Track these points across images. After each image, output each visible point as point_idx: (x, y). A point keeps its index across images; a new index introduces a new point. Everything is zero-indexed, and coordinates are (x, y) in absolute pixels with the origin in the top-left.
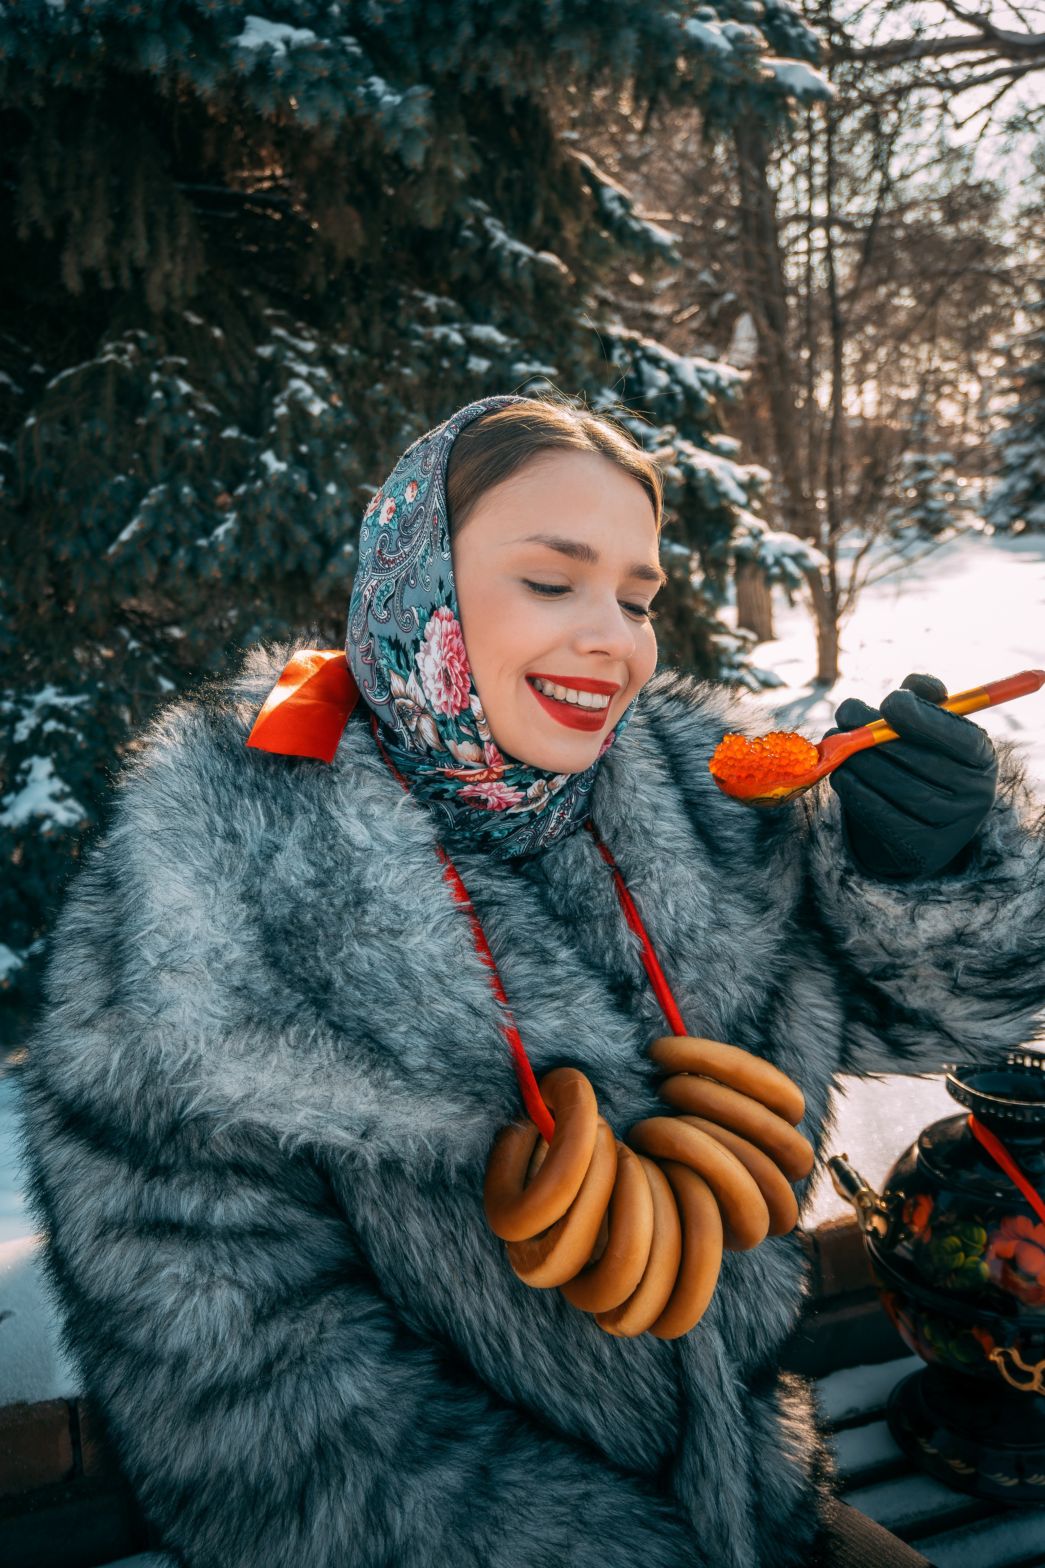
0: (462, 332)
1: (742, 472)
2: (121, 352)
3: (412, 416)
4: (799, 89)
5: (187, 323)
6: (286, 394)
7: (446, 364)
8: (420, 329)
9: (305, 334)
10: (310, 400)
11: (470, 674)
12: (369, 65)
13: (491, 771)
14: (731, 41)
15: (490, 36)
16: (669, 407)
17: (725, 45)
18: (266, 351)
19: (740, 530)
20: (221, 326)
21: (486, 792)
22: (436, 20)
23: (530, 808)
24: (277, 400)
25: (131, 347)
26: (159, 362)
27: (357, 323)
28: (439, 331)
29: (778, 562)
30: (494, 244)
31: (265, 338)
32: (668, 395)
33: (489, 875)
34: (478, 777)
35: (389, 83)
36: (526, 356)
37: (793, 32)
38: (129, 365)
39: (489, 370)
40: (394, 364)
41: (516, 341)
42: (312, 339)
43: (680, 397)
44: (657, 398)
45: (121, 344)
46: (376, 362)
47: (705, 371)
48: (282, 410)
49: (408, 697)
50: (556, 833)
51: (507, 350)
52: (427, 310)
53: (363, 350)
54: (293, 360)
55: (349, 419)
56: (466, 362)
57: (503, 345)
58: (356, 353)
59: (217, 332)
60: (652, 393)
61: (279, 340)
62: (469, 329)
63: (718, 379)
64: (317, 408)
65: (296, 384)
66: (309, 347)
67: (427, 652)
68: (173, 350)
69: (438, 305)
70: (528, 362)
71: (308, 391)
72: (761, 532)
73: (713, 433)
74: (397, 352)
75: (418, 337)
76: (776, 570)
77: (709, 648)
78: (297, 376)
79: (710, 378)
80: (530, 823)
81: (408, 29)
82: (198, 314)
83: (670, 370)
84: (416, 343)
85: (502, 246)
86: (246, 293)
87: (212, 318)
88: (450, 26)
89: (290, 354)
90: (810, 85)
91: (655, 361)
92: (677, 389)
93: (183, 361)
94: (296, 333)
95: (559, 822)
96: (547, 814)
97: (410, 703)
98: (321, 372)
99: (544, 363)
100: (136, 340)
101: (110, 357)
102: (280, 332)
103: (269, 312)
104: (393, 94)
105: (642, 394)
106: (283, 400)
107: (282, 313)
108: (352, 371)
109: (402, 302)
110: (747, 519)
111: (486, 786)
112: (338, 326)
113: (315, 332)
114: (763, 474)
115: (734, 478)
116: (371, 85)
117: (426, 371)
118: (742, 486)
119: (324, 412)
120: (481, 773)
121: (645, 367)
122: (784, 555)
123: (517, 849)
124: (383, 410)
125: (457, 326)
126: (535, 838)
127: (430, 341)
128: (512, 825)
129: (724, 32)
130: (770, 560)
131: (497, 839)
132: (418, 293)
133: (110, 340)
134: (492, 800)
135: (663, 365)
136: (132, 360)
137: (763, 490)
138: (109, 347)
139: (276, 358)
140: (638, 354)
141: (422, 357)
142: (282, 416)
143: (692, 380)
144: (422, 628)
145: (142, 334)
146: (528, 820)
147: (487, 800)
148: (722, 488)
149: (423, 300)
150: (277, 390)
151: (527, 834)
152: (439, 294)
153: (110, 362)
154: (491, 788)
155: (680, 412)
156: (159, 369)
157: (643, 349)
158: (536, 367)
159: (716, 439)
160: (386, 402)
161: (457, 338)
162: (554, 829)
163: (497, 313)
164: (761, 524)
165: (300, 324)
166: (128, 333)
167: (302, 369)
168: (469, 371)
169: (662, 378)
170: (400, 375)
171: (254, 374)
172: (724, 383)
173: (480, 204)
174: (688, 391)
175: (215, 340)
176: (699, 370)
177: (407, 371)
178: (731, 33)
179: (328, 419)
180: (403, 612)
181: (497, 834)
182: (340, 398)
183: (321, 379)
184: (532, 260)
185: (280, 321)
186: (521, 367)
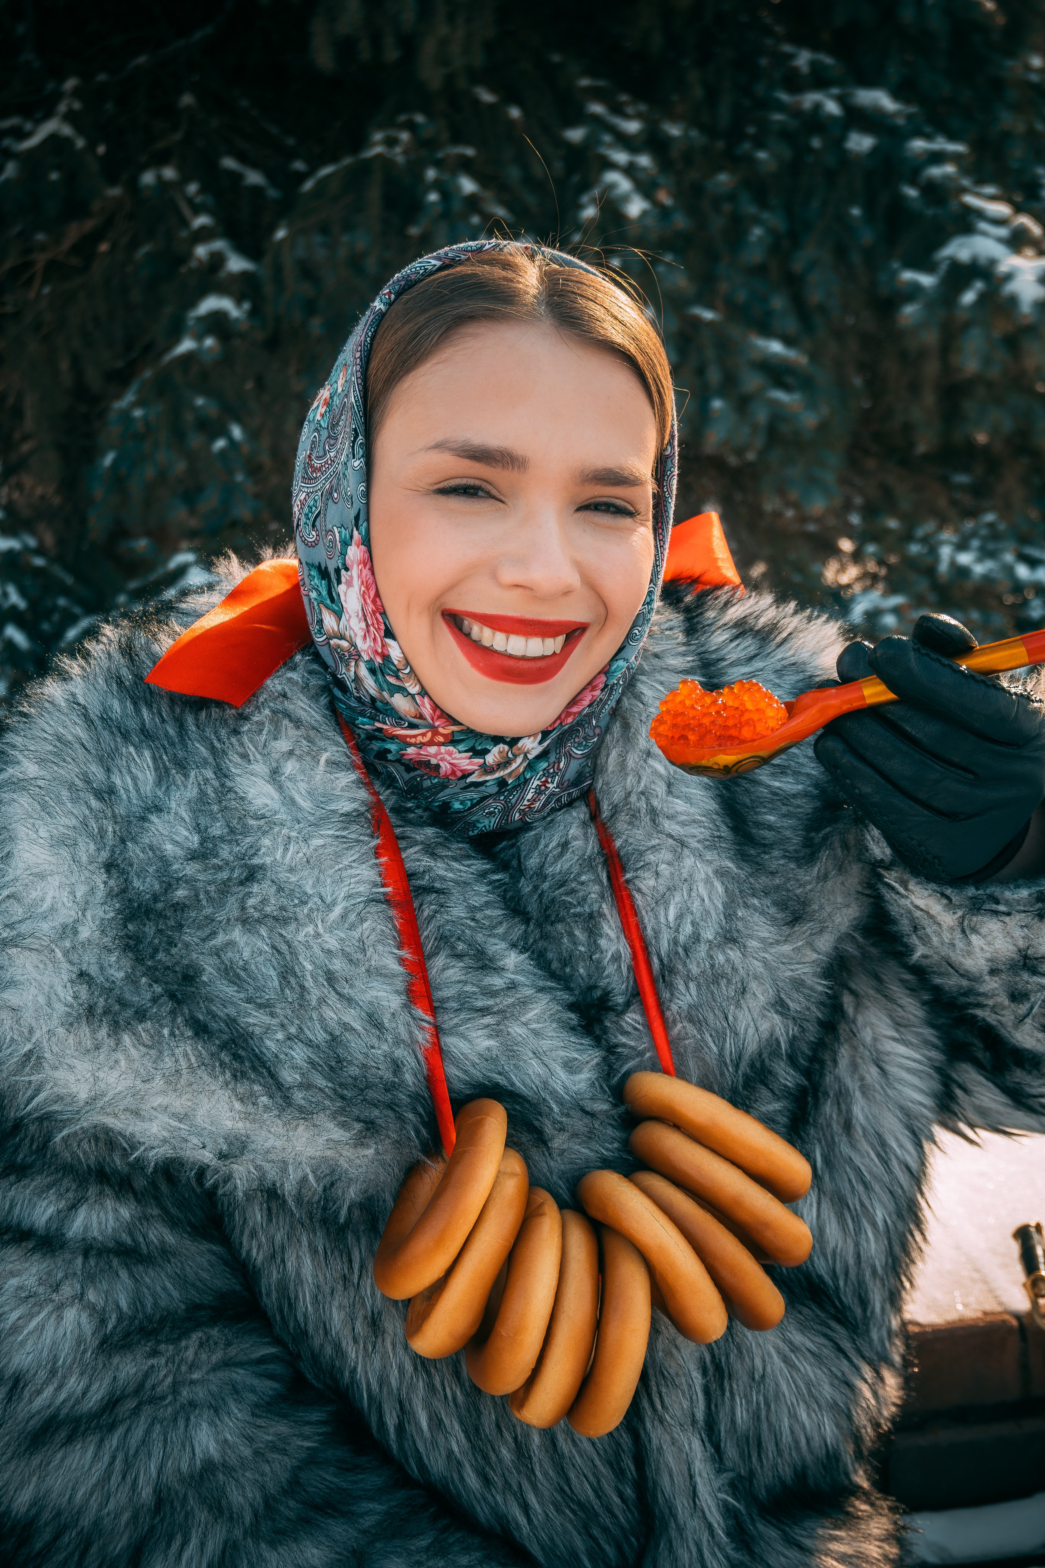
0: (841, 100)
2: (391, 142)
3: (766, 216)
5: (477, 102)
6: (596, 192)
7: (816, 143)
8: (784, 97)
9: (630, 110)
10: (626, 199)
11: (384, 613)
13: (435, 732)
18: (576, 135)
20: (520, 103)
21: (435, 756)
23: (497, 775)
24: (585, 199)
25: (405, 136)
26: (440, 155)
27: (698, 92)
28: (810, 99)
31: (578, 117)
33: (433, 855)
34: (420, 739)
36: (928, 129)
38: (400, 159)
39: (874, 151)
40: (747, 146)
41: (913, 109)
42: (638, 116)
45: (392, 132)
46: (720, 145)
48: (590, 212)
49: (342, 637)
50: (537, 805)
51: (901, 121)
52: (796, 70)
53: (703, 128)
54: (610, 146)
55: (681, 221)
58: (694, 133)
59: (515, 113)
61: (596, 119)
64: (635, 208)
65: (612, 177)
66: (632, 127)
67: (349, 584)
68: (457, 138)
69: (813, 64)
70: (928, 137)
71: (624, 185)
74: (751, 130)
75: (781, 107)
78: (611, 166)
80: (499, 793)
82: (492, 89)
84: (778, 117)
86: (556, 58)
87: (510, 96)
89: (607, 138)
93: (470, 152)
94: (618, 110)
95: (539, 792)
96: (522, 783)
97: (345, 644)
98: (644, 161)
99: (952, 137)
100: (411, 126)
101: (378, 150)
102: (597, 108)
103: (585, 82)
106: (593, 201)
107: (601, 83)
108: (688, 157)
109: (764, 62)
111: (432, 750)
112: (675, 98)
113: (643, 107)
117: (787, 153)
119: (644, 214)
120: (424, 735)
123: (488, 823)
124: (727, 207)
125: (835, 91)
126: (507, 810)
127: (796, 112)
128: (476, 796)
131: (458, 812)
132: (787, 48)
133: (381, 127)
134: (445, 767)
136: (405, 152)
138: (378, 136)
139: (590, 142)
141: (785, 134)
142: (592, 220)
144: (344, 554)
145: (420, 119)
146: (495, 789)
147: (438, 766)
149: (791, 57)
150: (585, 186)
151: (495, 806)
152: (815, 47)
153: (379, 156)
154: (439, 753)
156: (438, 164)
158: (941, 144)
160: (732, 197)
161: (832, 107)
162: (533, 801)
163: (893, 71)
165: (624, 98)
166: (402, 118)
167: (621, 157)
170: (750, 160)
171: (559, 166)
175: (511, 123)
177: (762, 155)
179: (650, 222)
180: (327, 532)
181: (457, 806)
182: (670, 193)
183: (644, 169)
185: (598, 94)
186: (919, 145)
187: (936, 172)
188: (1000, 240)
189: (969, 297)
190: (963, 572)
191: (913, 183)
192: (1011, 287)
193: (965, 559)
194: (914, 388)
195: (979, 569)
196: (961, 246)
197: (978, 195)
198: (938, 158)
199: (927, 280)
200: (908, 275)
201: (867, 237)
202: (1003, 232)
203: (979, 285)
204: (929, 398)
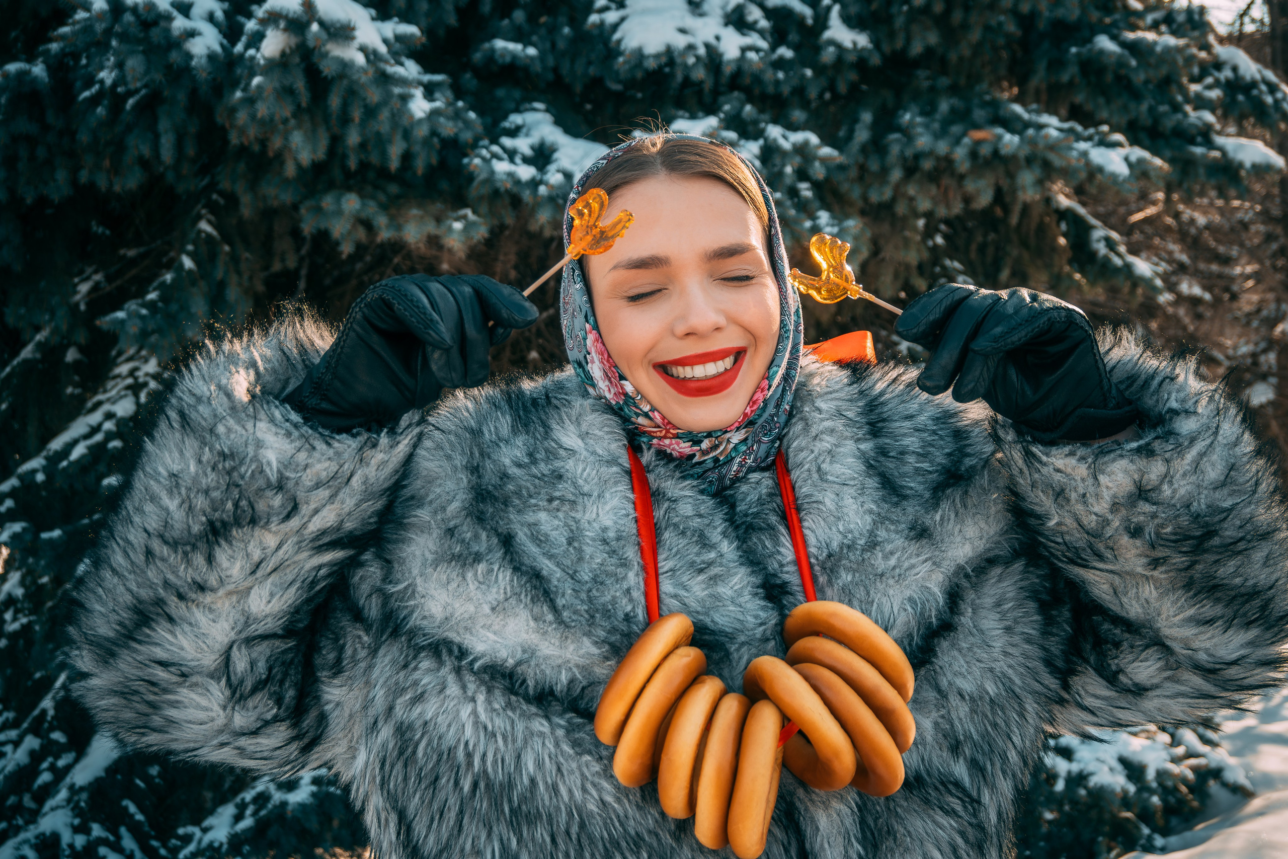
4: (1248, 164)
12: (817, 204)
14: (1130, 165)
15: (918, 176)
17: (1123, 170)
22: (874, 165)
35: (833, 216)
37: (1269, 100)
81: (853, 173)
88: (885, 171)
90: (1258, 159)
104: (833, 225)
116: (818, 218)
129: (1126, 159)
144: (585, 345)
173: (957, 265)
178: (1133, 158)
180: (576, 337)
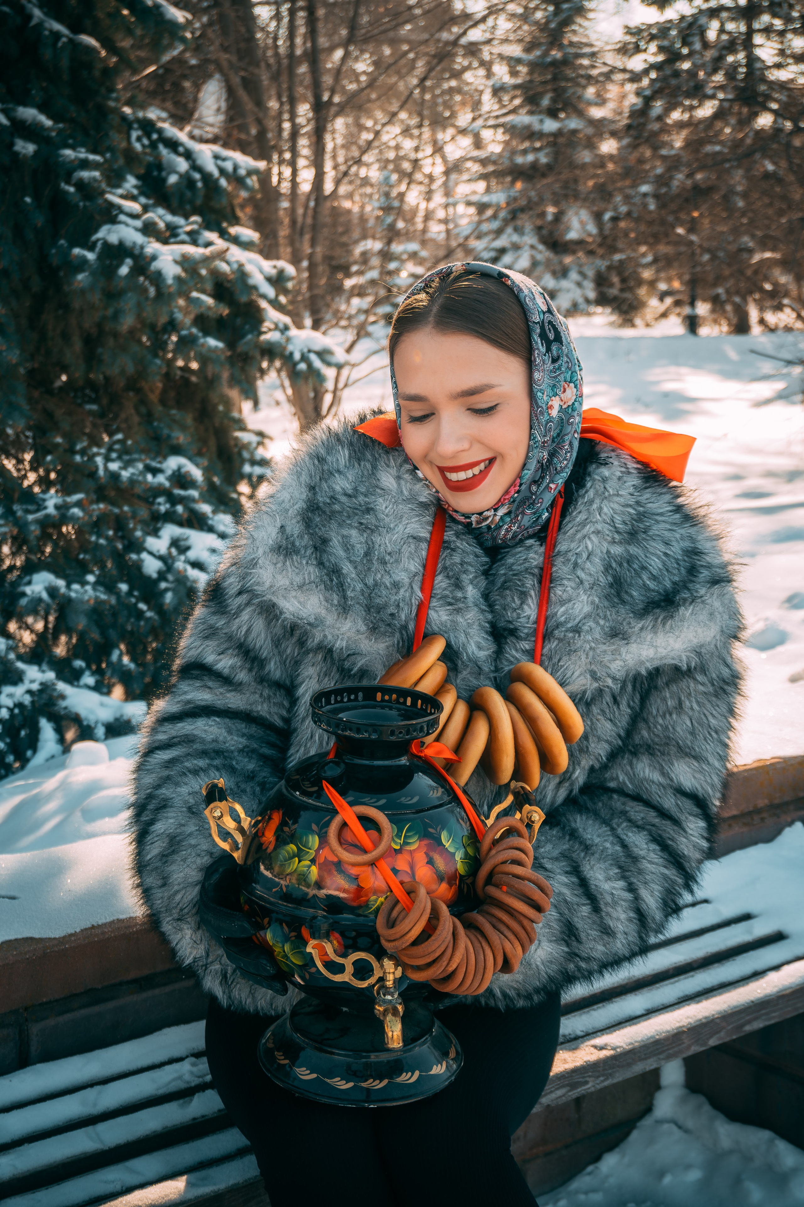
0: (7, 114)
1: (269, 266)
16: (188, 194)
19: (267, 325)
29: (304, 358)
30: (34, 22)
32: (187, 181)
36: (71, 141)
39: (36, 153)
41: (61, 125)
43: (200, 184)
44: (177, 184)
47: (224, 159)
51: (53, 134)
56: (12, 144)
57: (50, 129)
60: (173, 179)
62: (14, 110)
63: (236, 167)
70: (73, 148)
72: (286, 328)
73: (232, 225)
76: (303, 366)
77: (232, 443)
79: (229, 166)
83: (188, 155)
85: (40, 25)
91: (173, 145)
92: (197, 176)
99: (89, 149)
105: (164, 180)
110: (273, 315)
114: (290, 270)
115: (261, 271)
118: (269, 279)
121: (164, 151)
122: (310, 351)
130: (297, 356)
135: (181, 149)
137: (290, 285)
140: (155, 136)
143: (211, 167)
148: (251, 282)
155: (199, 201)
157: (160, 131)
158: (82, 154)
159: (234, 230)
161: (2, 118)
164: (287, 320)
168: (17, 154)
169: (183, 165)
172: (242, 172)
174: (207, 177)
176: (216, 157)
184: (71, 41)
186: (68, 153)
187: (85, 174)
188: (137, 229)
189: (124, 270)
190: (115, 476)
191: (68, 183)
192: (155, 265)
193: (114, 466)
194: (66, 336)
195: (125, 474)
196: (109, 231)
197: (114, 194)
198: (85, 164)
199: (91, 256)
200: (77, 251)
201: (39, 220)
202: (139, 223)
203: (129, 261)
204: (78, 345)
